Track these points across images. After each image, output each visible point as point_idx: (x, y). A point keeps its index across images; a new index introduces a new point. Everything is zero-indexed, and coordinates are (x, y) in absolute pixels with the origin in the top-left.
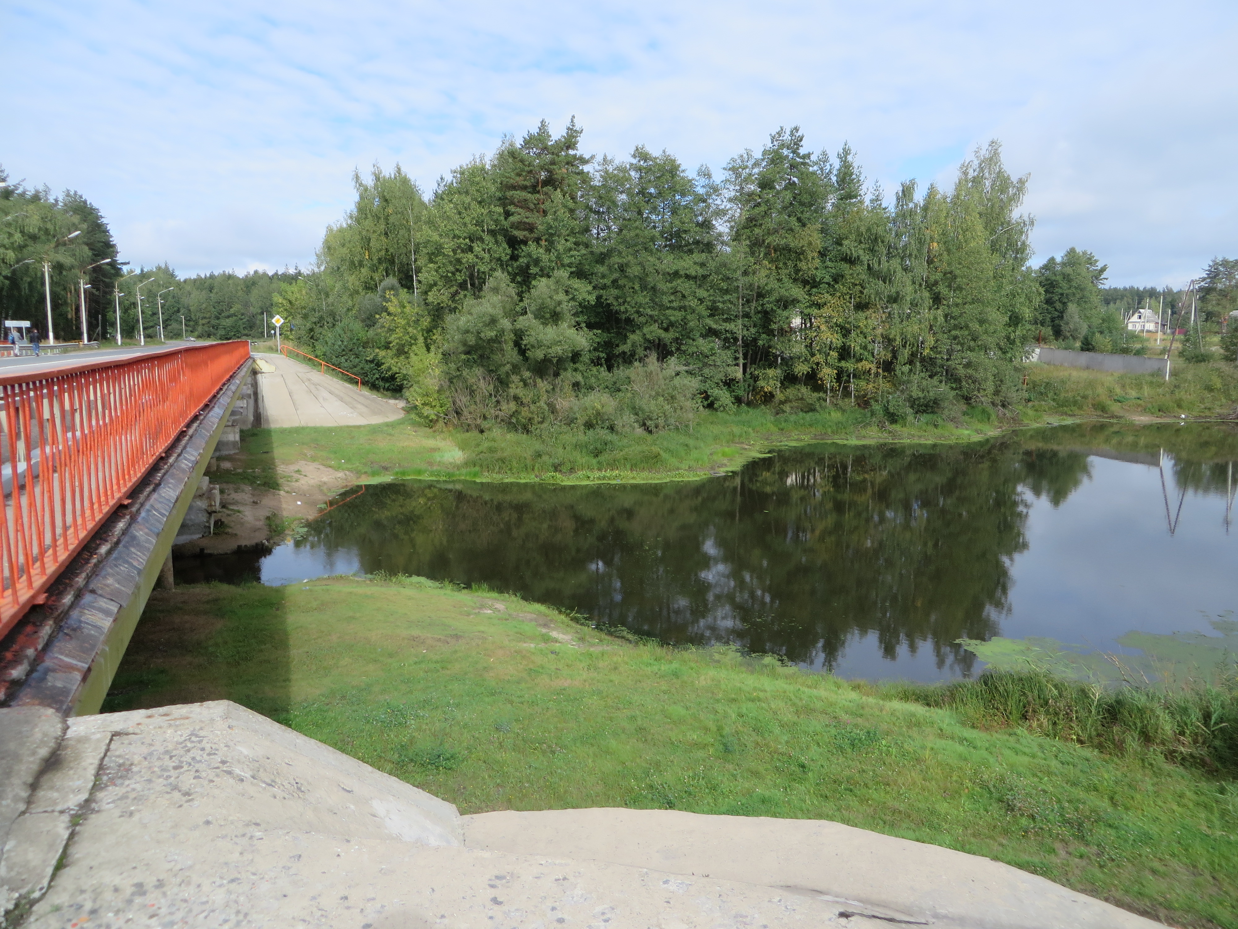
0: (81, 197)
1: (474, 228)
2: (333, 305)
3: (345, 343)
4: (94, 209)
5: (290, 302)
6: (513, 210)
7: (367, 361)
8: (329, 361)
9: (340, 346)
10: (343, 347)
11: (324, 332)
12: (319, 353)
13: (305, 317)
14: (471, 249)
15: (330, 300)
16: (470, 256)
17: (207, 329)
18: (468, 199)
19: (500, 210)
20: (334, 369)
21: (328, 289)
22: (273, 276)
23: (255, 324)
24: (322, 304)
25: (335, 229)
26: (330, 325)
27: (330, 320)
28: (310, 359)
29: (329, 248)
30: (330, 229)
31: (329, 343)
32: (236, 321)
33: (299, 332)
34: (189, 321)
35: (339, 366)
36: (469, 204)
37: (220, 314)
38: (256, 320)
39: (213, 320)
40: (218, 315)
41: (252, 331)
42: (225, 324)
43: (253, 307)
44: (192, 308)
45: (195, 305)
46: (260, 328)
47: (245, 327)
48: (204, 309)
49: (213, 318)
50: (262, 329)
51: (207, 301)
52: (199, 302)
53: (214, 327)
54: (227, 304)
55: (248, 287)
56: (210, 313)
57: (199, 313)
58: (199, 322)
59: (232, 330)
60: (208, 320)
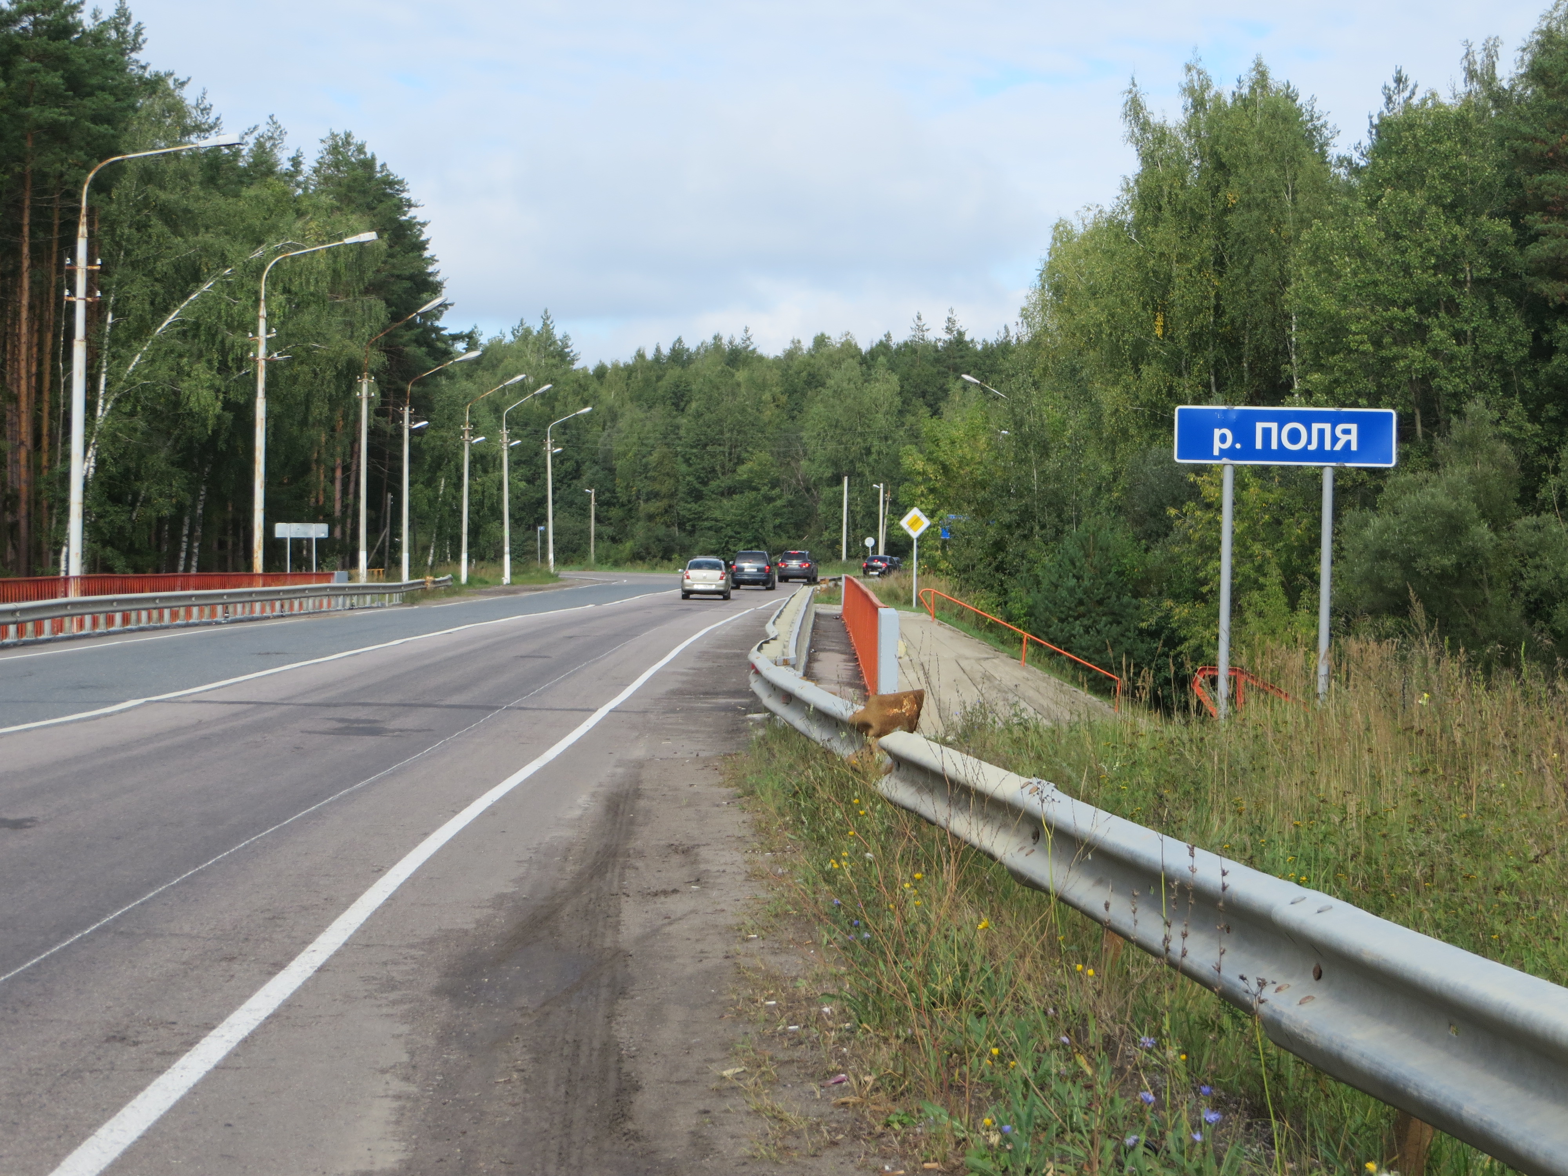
0: (361, 149)
1: (1429, 278)
2: (1058, 479)
3: (1087, 583)
4: (391, 184)
5: (945, 469)
6: (1540, 226)
7: (1141, 632)
8: (1040, 629)
9: (1071, 591)
10: (1079, 594)
11: (1032, 553)
12: (1016, 608)
13: (983, 510)
14: (1420, 332)
15: (1051, 465)
16: (1416, 353)
17: (661, 531)
18: (1417, 201)
19: (1503, 226)
20: (1052, 654)
21: (1048, 435)
22: (873, 354)
23: (811, 514)
24: (1028, 474)
25: (1079, 229)
26: (1050, 532)
27: (1050, 519)
28: (992, 627)
29: (1058, 290)
30: (1062, 233)
31: (1045, 584)
32: (755, 506)
33: (968, 552)
34: (609, 504)
35: (1067, 644)
36: (1423, 212)
37: (705, 483)
38: (815, 502)
39: (682, 504)
40: (697, 486)
41: (800, 537)
42: (717, 514)
43: (810, 460)
44: (620, 462)
45: (630, 454)
46: (826, 528)
47: (780, 526)
48: (656, 467)
49: (681, 495)
50: (834, 531)
51: (668, 440)
52: (643, 444)
53: (684, 524)
54: (726, 450)
55: (796, 391)
56: (672, 481)
57: (641, 480)
58: (637, 509)
59: (739, 533)
60: (665, 502)
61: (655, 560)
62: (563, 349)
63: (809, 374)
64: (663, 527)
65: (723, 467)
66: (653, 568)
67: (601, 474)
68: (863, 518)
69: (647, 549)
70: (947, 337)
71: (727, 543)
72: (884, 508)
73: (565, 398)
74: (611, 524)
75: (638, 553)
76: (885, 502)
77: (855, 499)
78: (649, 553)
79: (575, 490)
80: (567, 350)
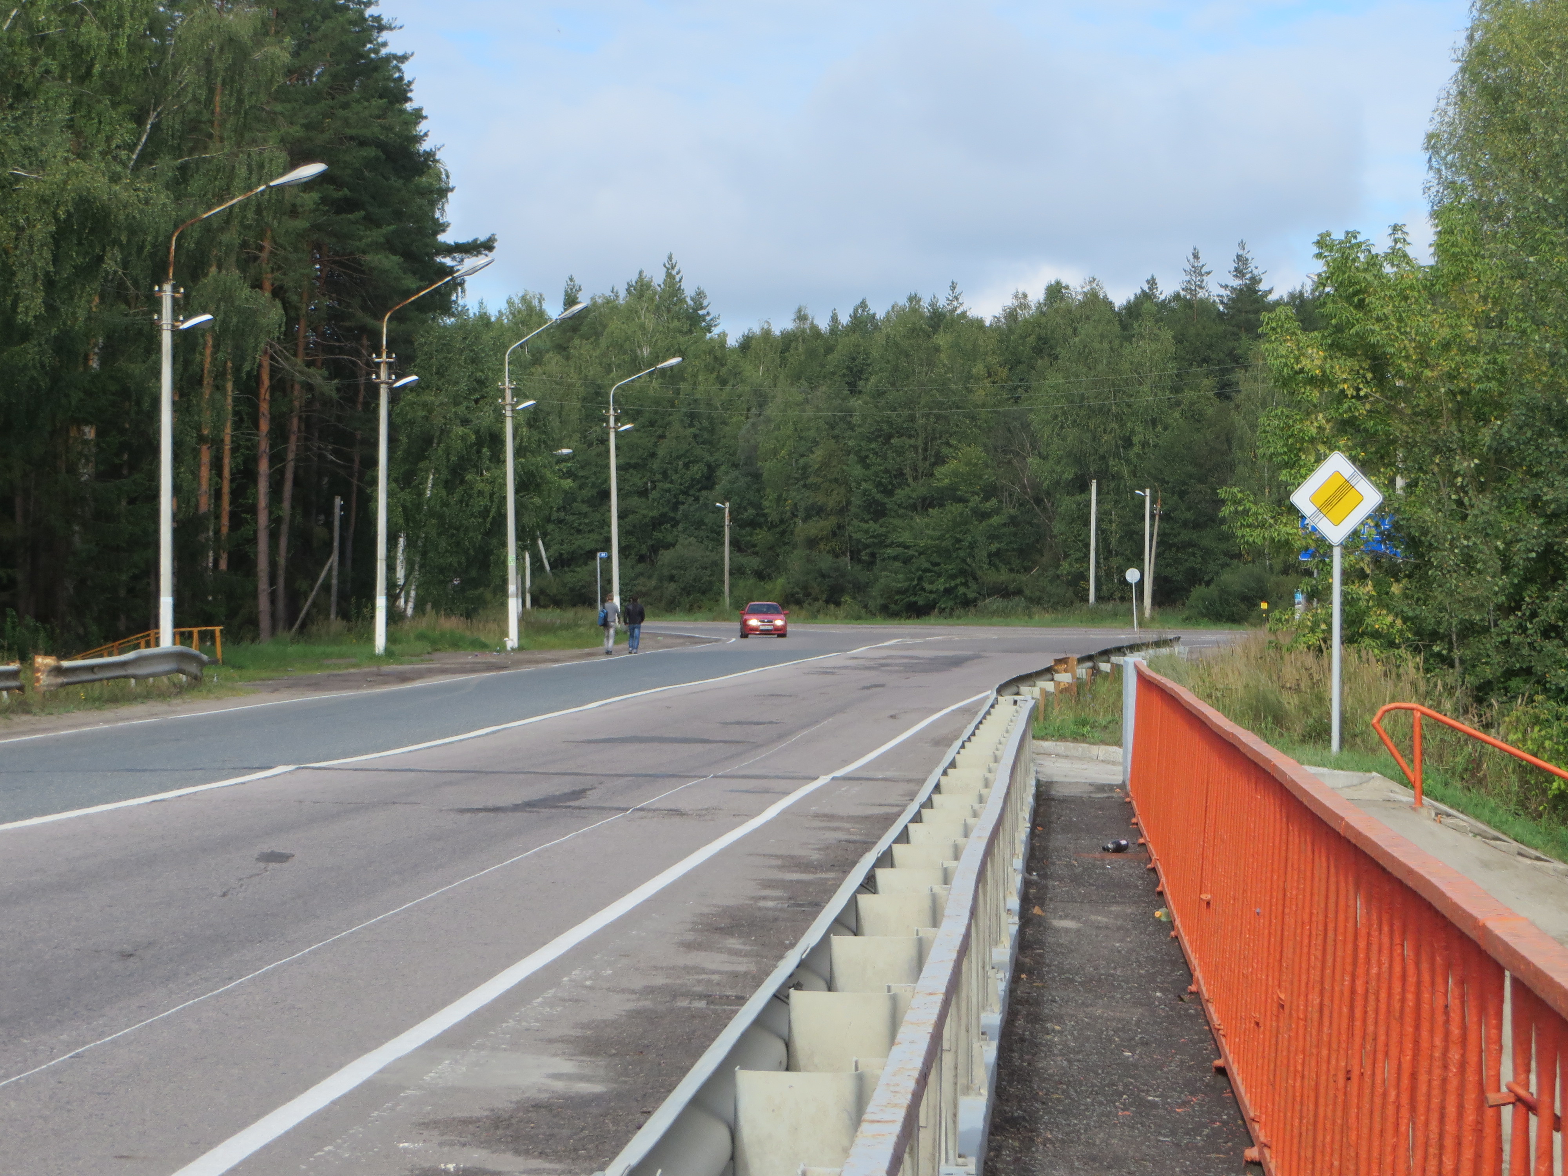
23: (1042, 536)
32: (960, 524)
37: (889, 492)
38: (1050, 519)
39: (855, 522)
40: (878, 496)
41: (1028, 570)
42: (906, 537)
43: (1040, 455)
44: (768, 465)
45: (783, 453)
46: (1066, 556)
47: (998, 553)
48: (819, 469)
49: (853, 509)
50: (1077, 560)
51: (836, 432)
52: (801, 438)
53: (859, 551)
54: (920, 442)
55: (1020, 362)
56: (842, 490)
57: (798, 490)
58: (792, 533)
59: (938, 564)
60: (833, 520)
61: (817, 605)
62: (696, 310)
63: (1040, 338)
64: (830, 558)
65: (915, 469)
66: (814, 616)
67: (742, 482)
68: (1120, 541)
69: (805, 588)
70: (1237, 283)
71: (920, 579)
72: (1152, 526)
73: (695, 376)
74: (756, 553)
75: (793, 595)
76: (1152, 517)
77: (1108, 513)
78: (808, 595)
79: (705, 505)
80: (701, 312)
